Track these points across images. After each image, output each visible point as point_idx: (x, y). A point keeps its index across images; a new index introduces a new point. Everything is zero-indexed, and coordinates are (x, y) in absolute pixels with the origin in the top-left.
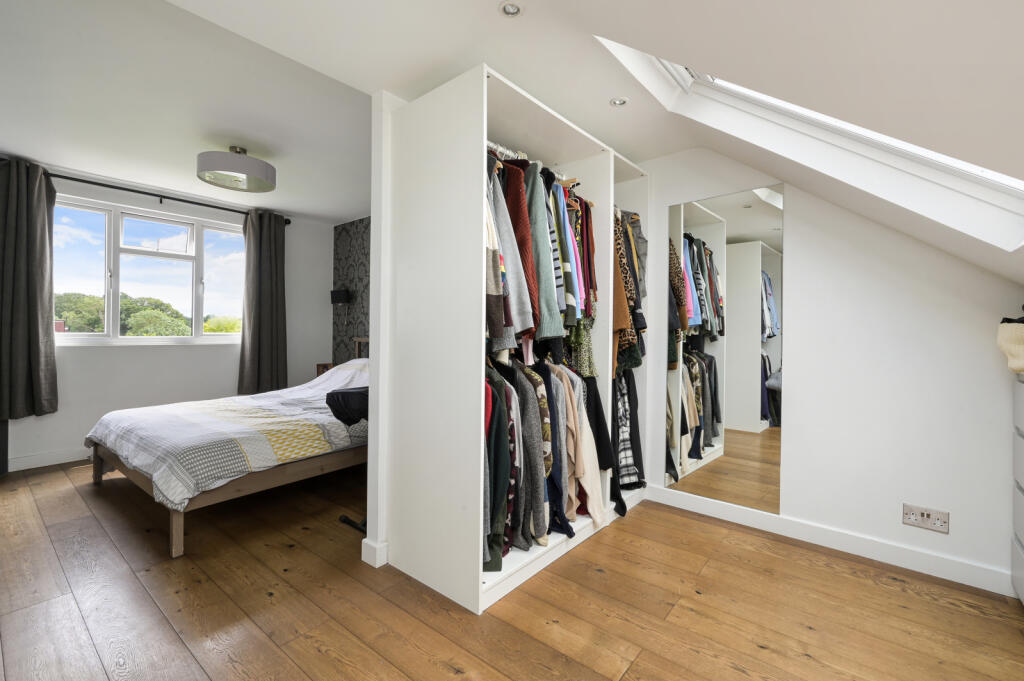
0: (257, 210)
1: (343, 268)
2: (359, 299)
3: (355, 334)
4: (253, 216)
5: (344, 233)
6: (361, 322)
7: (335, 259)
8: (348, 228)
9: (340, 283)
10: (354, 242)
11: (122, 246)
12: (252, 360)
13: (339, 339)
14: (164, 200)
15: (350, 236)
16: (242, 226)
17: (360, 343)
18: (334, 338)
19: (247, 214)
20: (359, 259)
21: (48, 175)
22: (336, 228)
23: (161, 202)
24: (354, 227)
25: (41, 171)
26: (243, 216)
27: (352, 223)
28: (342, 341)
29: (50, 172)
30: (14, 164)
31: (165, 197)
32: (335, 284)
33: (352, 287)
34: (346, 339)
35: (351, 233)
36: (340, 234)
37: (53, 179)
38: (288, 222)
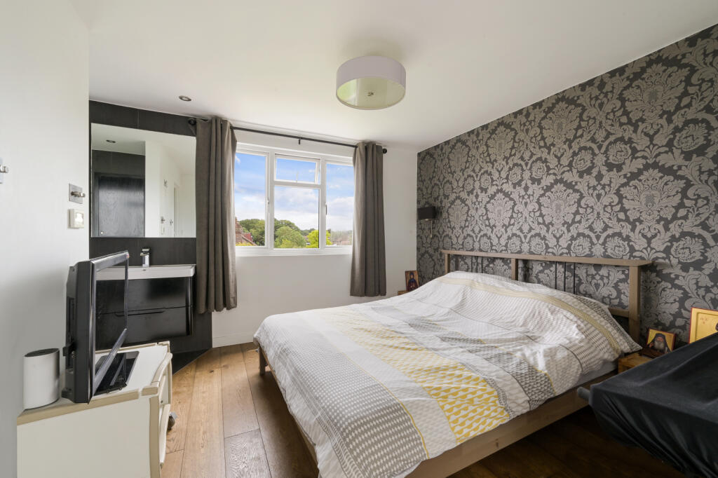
0: (364, 142)
1: (427, 189)
2: (445, 215)
3: (441, 247)
4: (361, 148)
5: (428, 157)
6: (447, 235)
7: (418, 180)
8: (431, 152)
9: (423, 202)
10: (439, 163)
11: (275, 179)
12: (361, 268)
13: (423, 250)
14: (302, 141)
15: (434, 158)
16: (352, 158)
17: (449, 255)
18: (418, 249)
19: (356, 147)
20: (444, 178)
21: (232, 128)
22: (419, 154)
23: (299, 143)
24: (439, 150)
25: (228, 125)
26: (354, 148)
27: (437, 146)
28: (427, 252)
29: (234, 126)
30: (214, 122)
31: (302, 138)
32: (418, 202)
33: (437, 204)
34: (431, 251)
35: (435, 156)
36: (423, 159)
37: (235, 131)
38: (385, 151)
